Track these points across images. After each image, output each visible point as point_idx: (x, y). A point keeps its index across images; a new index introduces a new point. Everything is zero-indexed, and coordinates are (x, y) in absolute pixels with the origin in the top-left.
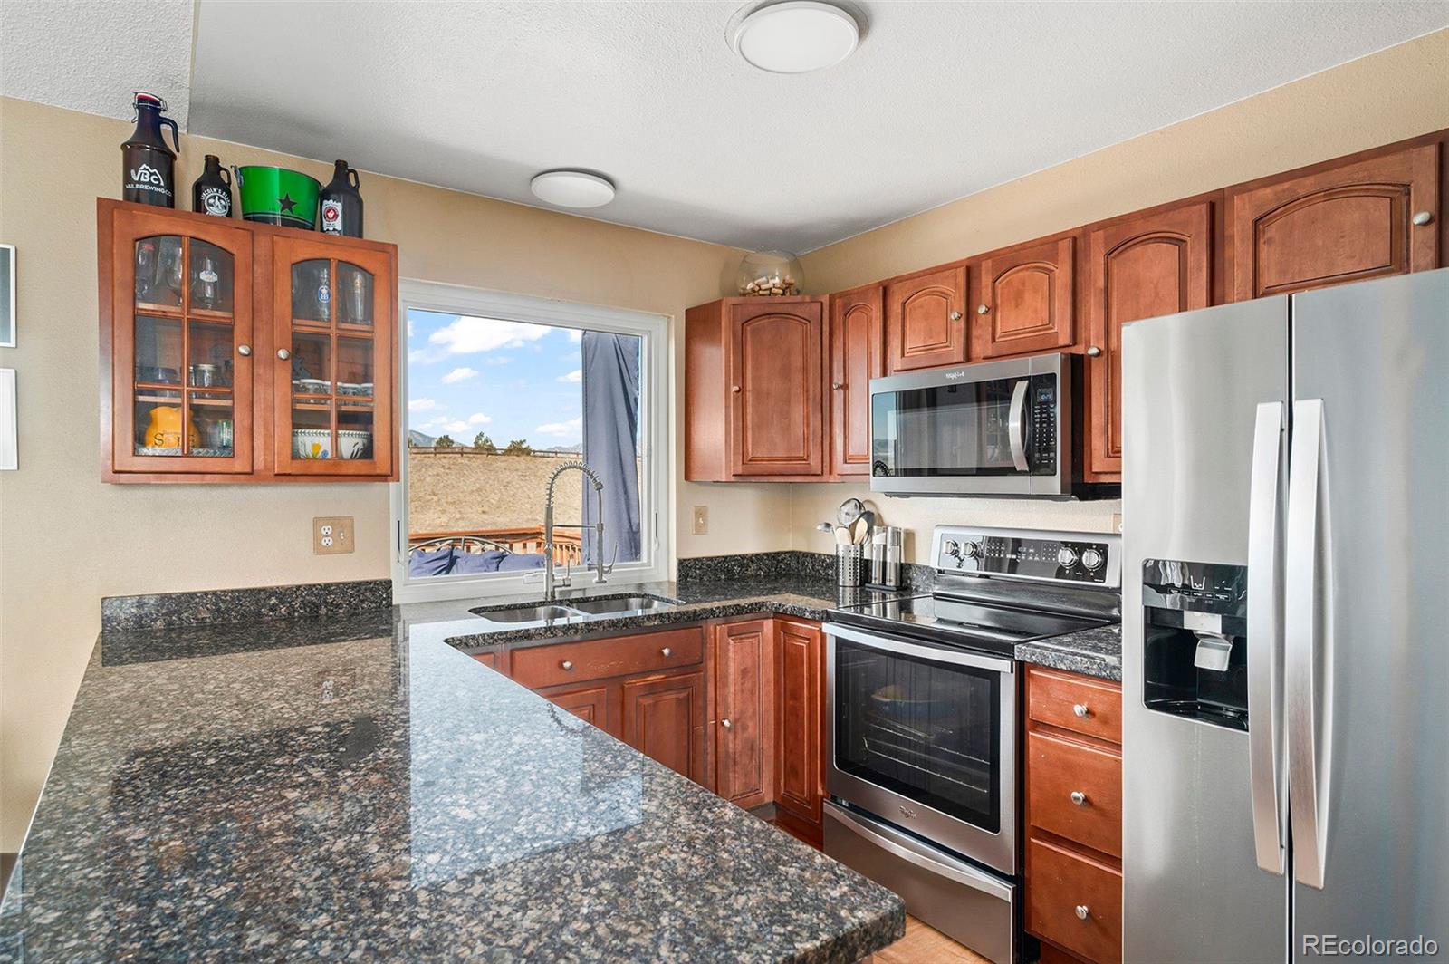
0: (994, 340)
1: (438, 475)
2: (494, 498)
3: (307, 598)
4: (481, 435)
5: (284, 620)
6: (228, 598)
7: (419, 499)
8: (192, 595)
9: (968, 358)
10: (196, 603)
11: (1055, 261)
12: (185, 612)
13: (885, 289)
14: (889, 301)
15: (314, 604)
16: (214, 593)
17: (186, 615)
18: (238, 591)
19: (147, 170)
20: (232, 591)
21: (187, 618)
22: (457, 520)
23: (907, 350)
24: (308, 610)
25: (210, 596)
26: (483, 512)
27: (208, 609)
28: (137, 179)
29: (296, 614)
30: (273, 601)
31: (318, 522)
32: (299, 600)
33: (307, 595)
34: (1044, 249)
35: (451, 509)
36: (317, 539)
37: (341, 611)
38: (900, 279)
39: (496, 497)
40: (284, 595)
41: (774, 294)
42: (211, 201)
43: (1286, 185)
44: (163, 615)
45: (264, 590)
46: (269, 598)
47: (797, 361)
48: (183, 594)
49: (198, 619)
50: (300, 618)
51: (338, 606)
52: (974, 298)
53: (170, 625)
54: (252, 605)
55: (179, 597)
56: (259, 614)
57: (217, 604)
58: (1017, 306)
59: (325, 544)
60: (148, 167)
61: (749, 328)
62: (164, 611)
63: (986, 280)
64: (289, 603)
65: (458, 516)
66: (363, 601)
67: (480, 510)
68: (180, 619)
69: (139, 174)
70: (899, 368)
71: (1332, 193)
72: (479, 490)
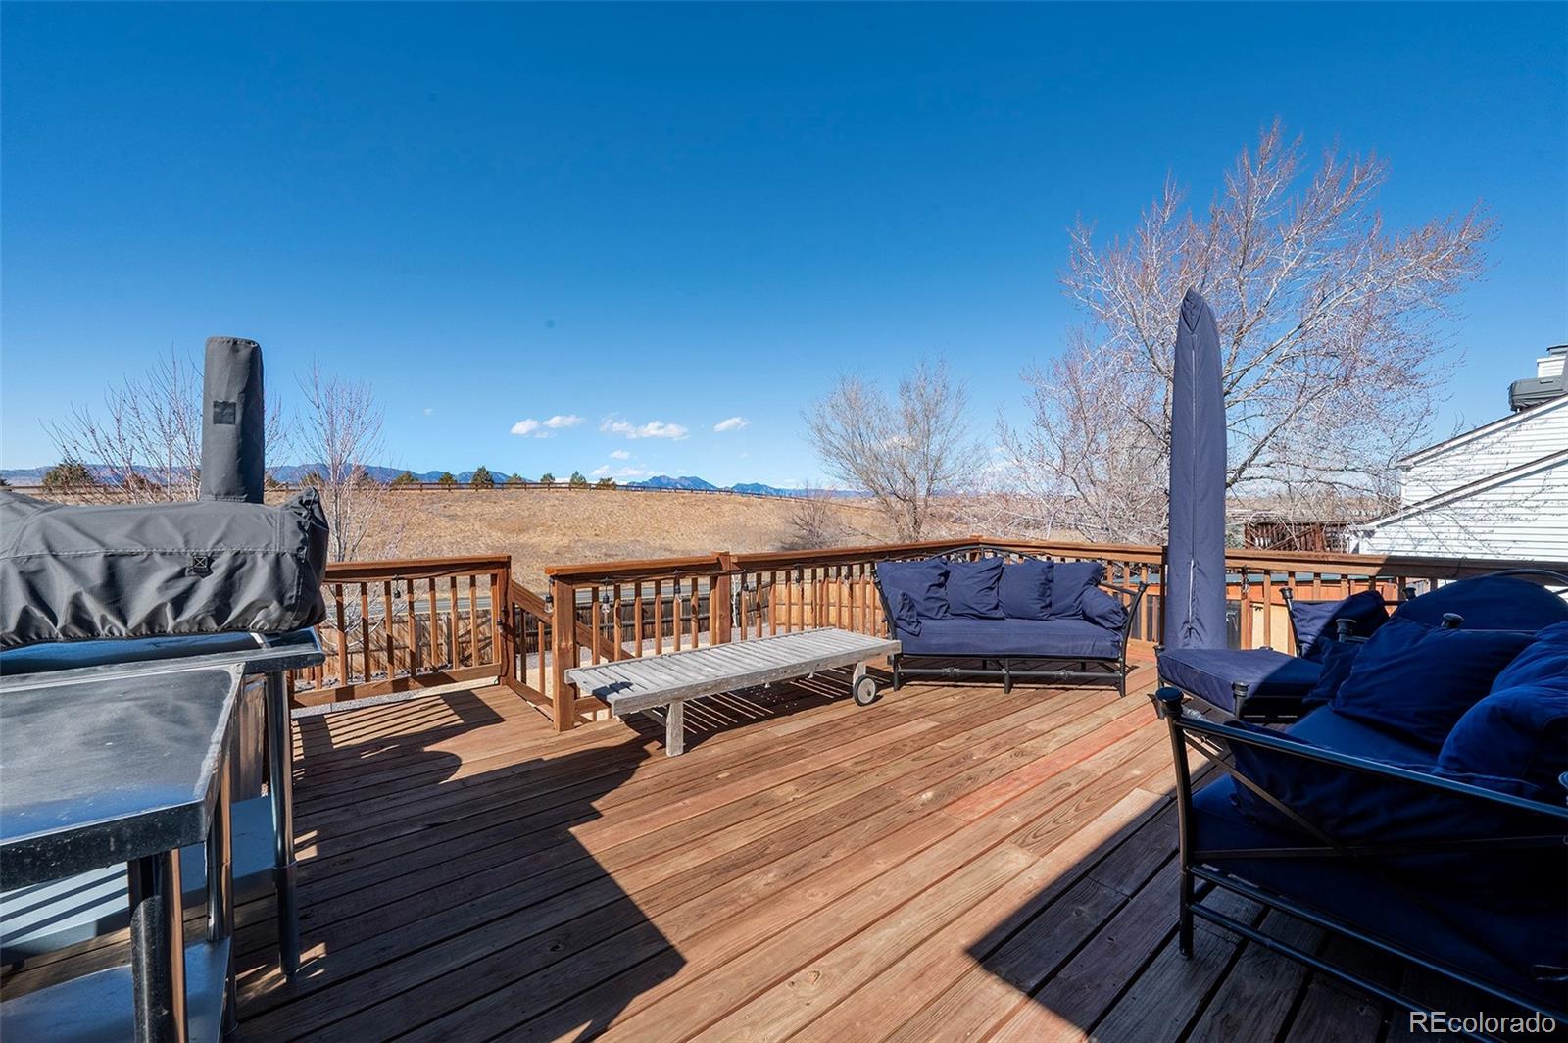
1: (554, 505)
2: (603, 524)
4: (577, 473)
7: (543, 525)
22: (576, 542)
26: (596, 535)
35: (570, 533)
39: (604, 523)
65: (577, 538)
67: (593, 533)
72: (589, 517)
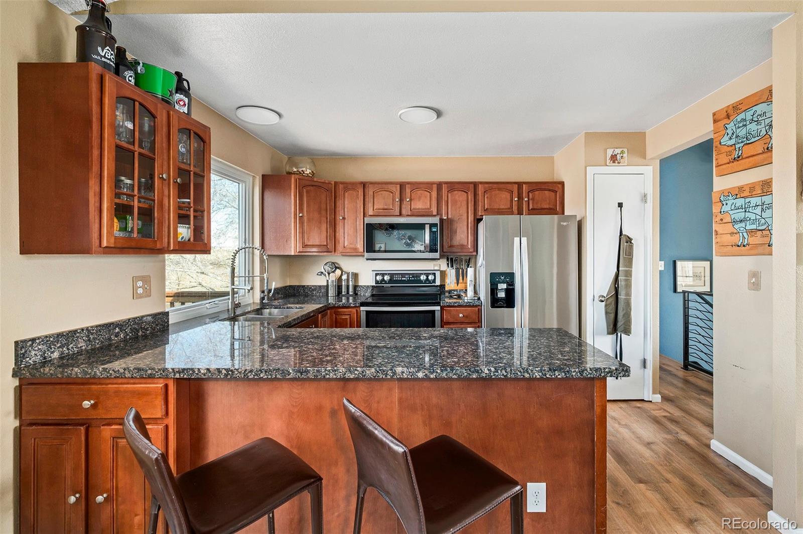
0: (411, 210)
3: (133, 326)
5: (122, 341)
6: (94, 331)
8: (75, 331)
9: (400, 215)
10: (77, 337)
11: (432, 189)
12: (71, 343)
13: (364, 185)
14: (366, 190)
15: (136, 329)
16: (87, 329)
17: (71, 346)
18: (100, 326)
19: (109, 51)
20: (97, 326)
21: (72, 347)
23: (375, 208)
24: (133, 333)
25: (85, 331)
27: (84, 340)
28: (103, 55)
29: (128, 337)
30: (117, 330)
31: (135, 279)
32: (129, 328)
33: (133, 324)
34: (428, 186)
36: (134, 289)
37: (148, 332)
38: (372, 183)
40: (122, 326)
41: (309, 176)
42: (130, 78)
43: (491, 185)
44: (58, 348)
45: (112, 323)
46: (115, 329)
47: (323, 206)
48: (70, 332)
49: (78, 348)
50: (130, 339)
51: (147, 330)
52: (403, 196)
53: (62, 354)
54: (107, 334)
55: (68, 334)
56: (110, 339)
57: (88, 336)
58: (419, 200)
59: (139, 293)
60: (110, 49)
61: (305, 190)
62: (58, 345)
63: (408, 191)
64: (125, 330)
66: (157, 325)
68: (68, 349)
69: (104, 52)
70: (372, 214)
71: (499, 189)
